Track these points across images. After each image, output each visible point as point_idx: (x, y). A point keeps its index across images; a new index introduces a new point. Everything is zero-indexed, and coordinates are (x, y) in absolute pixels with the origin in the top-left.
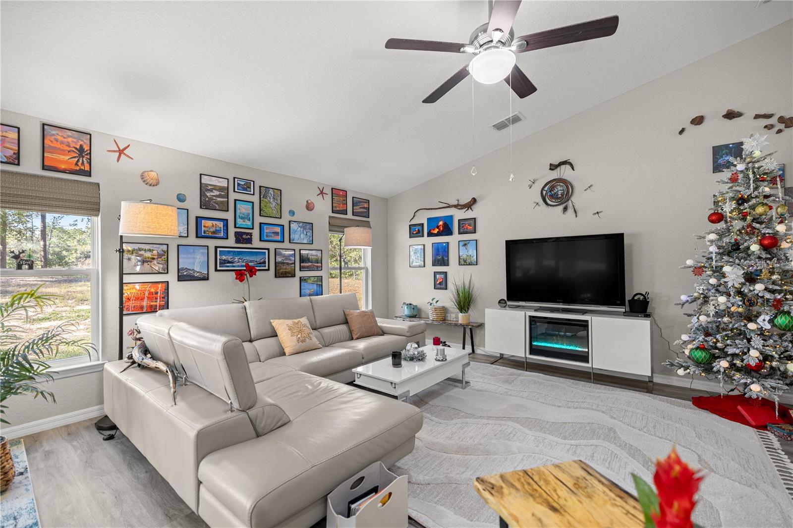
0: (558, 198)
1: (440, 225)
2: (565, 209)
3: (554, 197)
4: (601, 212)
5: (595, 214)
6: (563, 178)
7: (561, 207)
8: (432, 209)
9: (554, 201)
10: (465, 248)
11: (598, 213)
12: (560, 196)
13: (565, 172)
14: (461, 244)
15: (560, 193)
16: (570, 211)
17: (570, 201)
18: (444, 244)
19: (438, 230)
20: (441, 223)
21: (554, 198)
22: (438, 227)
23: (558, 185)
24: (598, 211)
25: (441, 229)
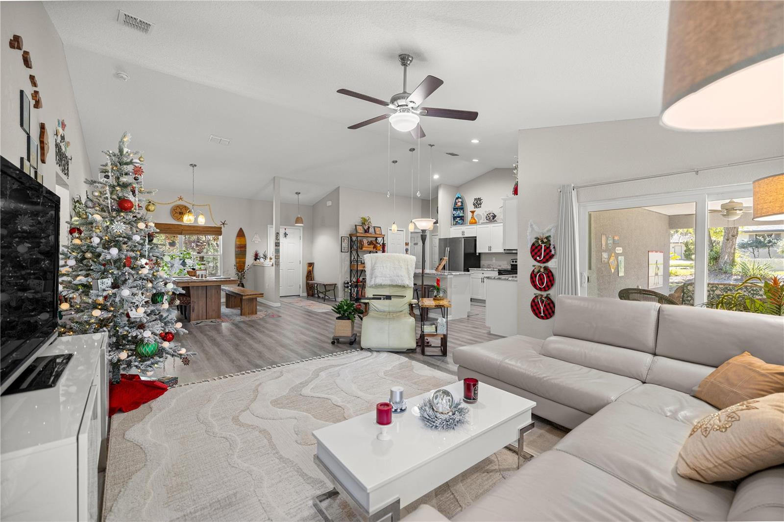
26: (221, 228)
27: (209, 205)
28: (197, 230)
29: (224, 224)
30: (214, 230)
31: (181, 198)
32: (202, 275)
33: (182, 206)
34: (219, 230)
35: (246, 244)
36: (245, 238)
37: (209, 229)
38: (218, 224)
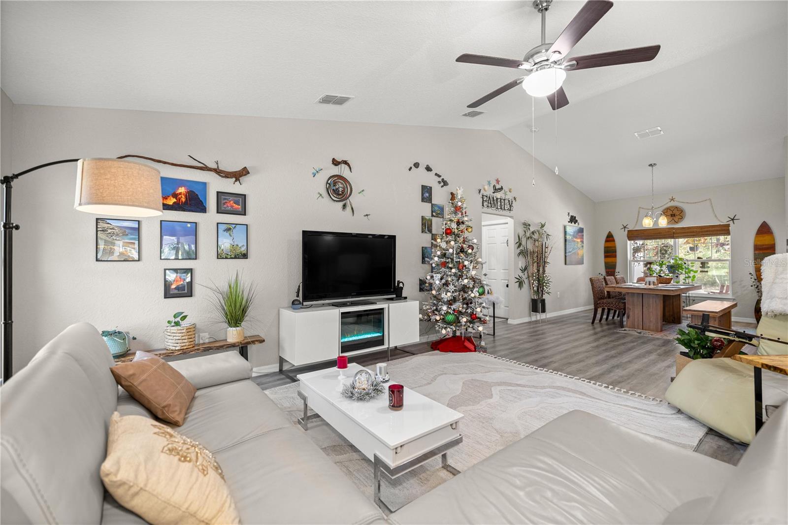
0: (339, 195)
1: (180, 194)
2: (344, 206)
3: (336, 192)
4: (369, 215)
5: (365, 216)
6: (343, 176)
7: (341, 204)
8: (165, 163)
9: (336, 196)
10: (228, 234)
11: (367, 215)
12: (341, 193)
13: (343, 171)
14: (222, 227)
15: (341, 189)
16: (348, 208)
17: (348, 200)
18: (189, 225)
19: (175, 200)
20: (182, 190)
21: (336, 194)
22: (175, 195)
23: (338, 181)
24: (368, 214)
25: (183, 200)
26: (728, 225)
27: (710, 199)
28: (693, 232)
29: (733, 220)
30: (720, 228)
31: (672, 199)
32: (650, 282)
33: (672, 207)
34: (727, 228)
35: (774, 244)
36: (773, 236)
37: (711, 229)
38: (724, 221)
